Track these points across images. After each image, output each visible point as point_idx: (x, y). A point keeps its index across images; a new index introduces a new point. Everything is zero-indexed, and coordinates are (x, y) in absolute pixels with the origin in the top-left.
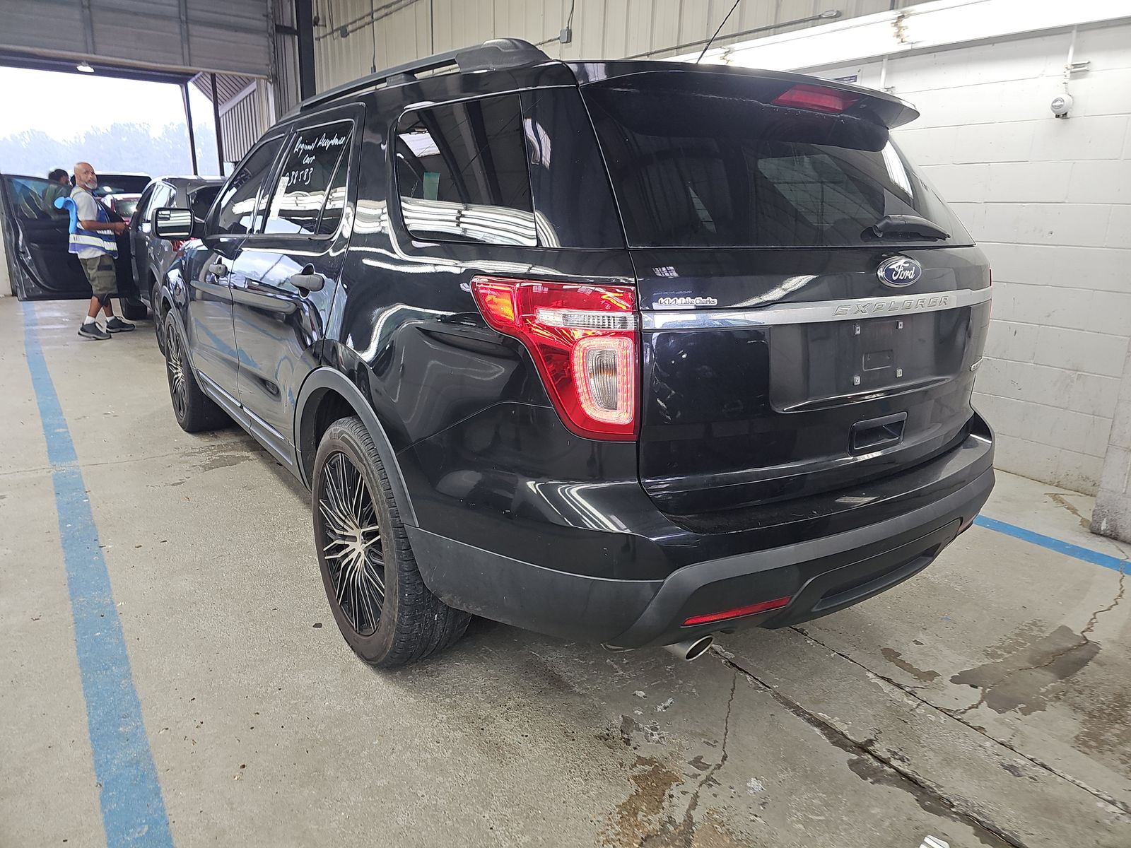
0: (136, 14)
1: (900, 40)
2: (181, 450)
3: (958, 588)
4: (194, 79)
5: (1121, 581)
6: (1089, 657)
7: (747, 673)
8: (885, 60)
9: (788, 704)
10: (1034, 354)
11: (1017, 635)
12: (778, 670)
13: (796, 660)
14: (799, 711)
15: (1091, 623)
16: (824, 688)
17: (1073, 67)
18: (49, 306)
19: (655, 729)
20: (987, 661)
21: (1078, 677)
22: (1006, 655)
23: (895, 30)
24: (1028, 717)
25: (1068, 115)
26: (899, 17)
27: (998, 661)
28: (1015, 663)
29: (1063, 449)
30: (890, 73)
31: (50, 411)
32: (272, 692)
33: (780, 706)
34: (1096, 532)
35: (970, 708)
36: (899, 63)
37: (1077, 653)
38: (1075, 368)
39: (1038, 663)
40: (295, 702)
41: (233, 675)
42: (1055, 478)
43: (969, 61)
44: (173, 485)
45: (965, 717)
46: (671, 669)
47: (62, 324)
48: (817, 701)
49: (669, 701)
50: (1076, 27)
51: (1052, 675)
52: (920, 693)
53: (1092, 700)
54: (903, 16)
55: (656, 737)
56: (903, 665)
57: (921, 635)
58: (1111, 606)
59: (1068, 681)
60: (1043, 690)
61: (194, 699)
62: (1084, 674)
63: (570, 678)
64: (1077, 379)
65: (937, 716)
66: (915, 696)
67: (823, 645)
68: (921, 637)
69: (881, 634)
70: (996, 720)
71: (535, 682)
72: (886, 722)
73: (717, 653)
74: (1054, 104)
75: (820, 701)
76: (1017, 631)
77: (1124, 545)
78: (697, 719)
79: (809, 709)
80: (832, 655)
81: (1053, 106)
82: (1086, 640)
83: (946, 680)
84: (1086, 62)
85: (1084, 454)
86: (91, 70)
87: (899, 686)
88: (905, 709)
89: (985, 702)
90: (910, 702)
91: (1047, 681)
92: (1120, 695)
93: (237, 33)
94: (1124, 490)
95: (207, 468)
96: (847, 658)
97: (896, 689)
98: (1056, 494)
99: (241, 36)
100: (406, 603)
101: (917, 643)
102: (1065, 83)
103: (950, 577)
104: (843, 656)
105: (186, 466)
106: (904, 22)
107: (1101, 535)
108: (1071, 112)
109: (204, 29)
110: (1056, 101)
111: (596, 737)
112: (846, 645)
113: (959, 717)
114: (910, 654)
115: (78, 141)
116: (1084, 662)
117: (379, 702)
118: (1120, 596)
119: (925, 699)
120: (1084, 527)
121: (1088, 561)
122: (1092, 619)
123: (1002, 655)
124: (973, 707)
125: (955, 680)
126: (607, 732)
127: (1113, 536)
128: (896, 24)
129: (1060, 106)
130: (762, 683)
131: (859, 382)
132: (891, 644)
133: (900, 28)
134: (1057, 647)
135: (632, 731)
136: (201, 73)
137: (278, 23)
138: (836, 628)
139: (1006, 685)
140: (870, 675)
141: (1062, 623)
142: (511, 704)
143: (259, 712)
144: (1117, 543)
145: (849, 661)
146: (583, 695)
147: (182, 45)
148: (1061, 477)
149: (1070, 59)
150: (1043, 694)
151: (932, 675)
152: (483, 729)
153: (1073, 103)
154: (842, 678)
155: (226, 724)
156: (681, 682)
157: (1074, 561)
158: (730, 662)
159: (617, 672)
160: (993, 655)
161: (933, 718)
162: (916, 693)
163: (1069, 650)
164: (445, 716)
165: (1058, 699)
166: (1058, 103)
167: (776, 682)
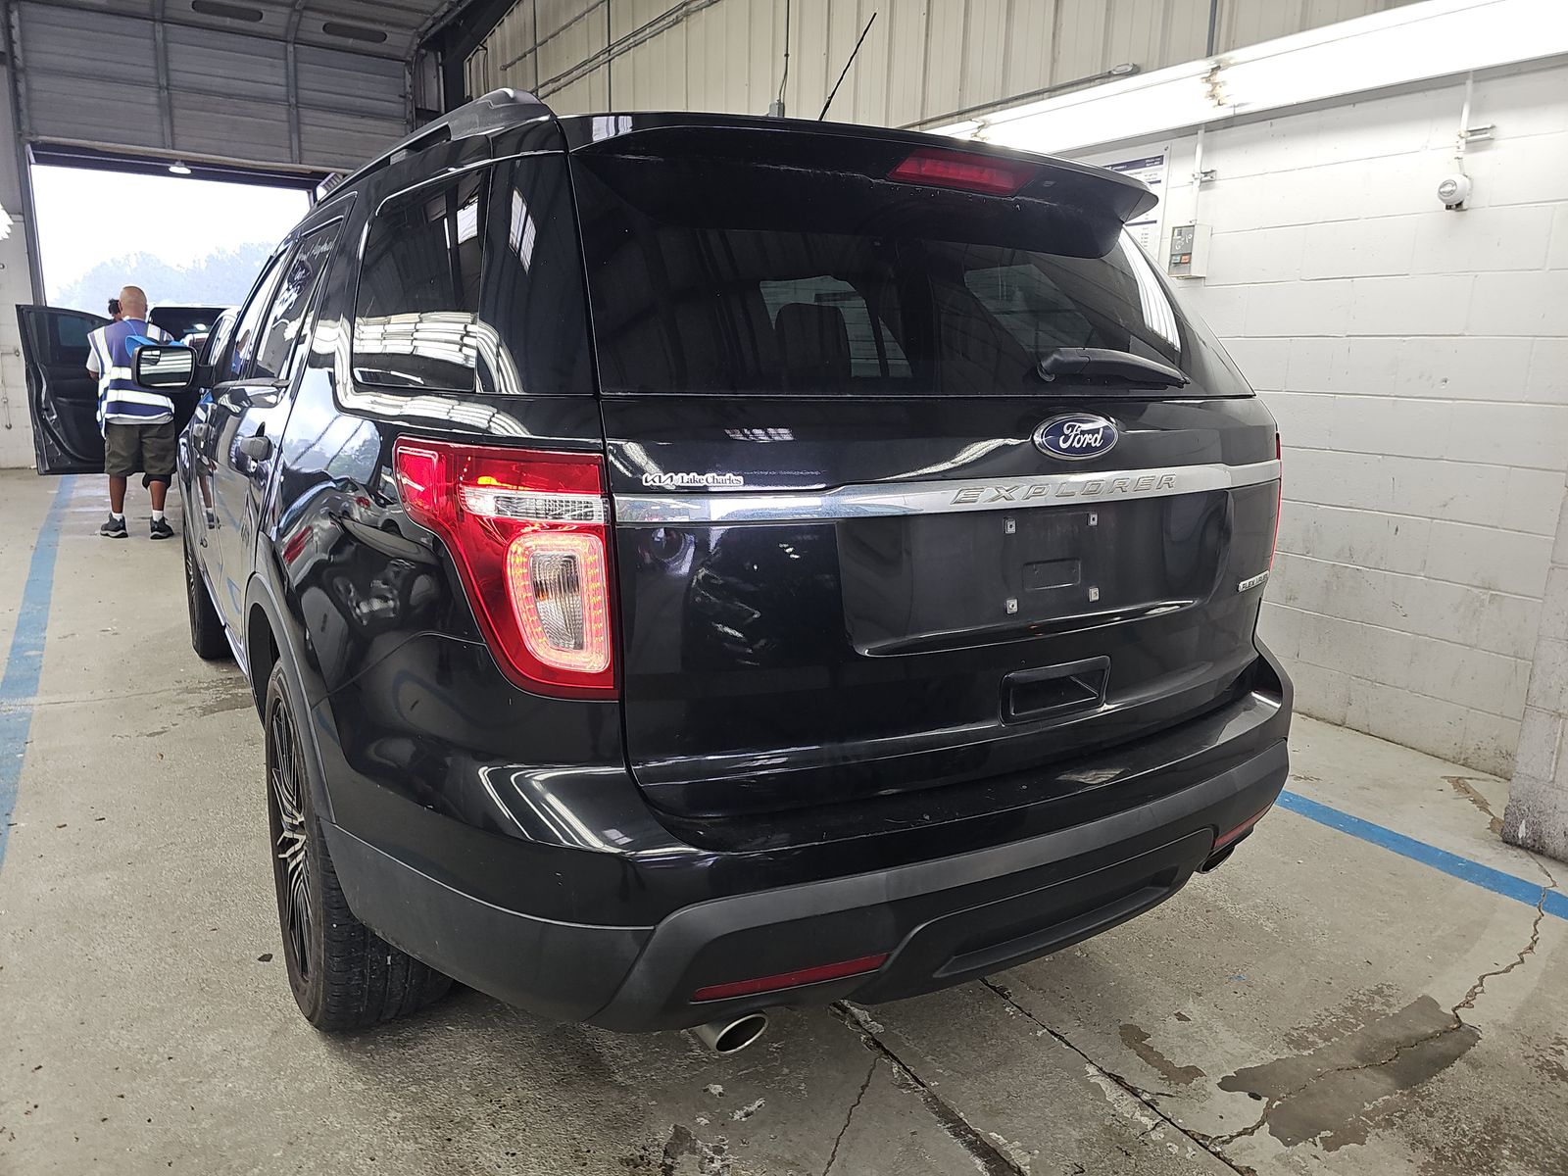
0: (230, 96)
1: (1216, 102)
2: (184, 685)
3: (1269, 927)
4: (323, 183)
5: (1536, 923)
6: (1457, 1053)
7: (895, 1058)
8: (1201, 132)
9: (947, 1115)
10: (1425, 561)
11: (1347, 1009)
12: (947, 1055)
13: (979, 1039)
14: (959, 1128)
15: (1473, 994)
16: (1011, 1089)
17: (1469, 134)
18: (96, 481)
19: (718, 1150)
20: (1286, 1053)
21: (1433, 1086)
22: (1321, 1044)
23: (1209, 87)
24: (1333, 1154)
25: (1465, 206)
26: (1213, 69)
27: (1306, 1053)
28: (1333, 1059)
29: (1472, 708)
30: (1208, 150)
31: (31, 624)
32: (158, 1062)
33: (932, 1118)
34: (1511, 841)
35: (1239, 1134)
36: (1221, 136)
37: (1439, 1044)
38: (1487, 586)
39: (1369, 1060)
40: (185, 1080)
41: (112, 1032)
42: (1461, 753)
43: (1320, 130)
44: (151, 735)
45: (1228, 1150)
46: (777, 1048)
47: (102, 505)
48: (992, 1112)
49: (758, 1103)
50: (1471, 76)
51: (1389, 1080)
52: (1163, 1104)
53: (1447, 1128)
54: (1218, 68)
55: (717, 1165)
56: (1150, 1056)
57: (1190, 1005)
58: (1512, 966)
59: (1413, 1093)
60: (1368, 1107)
61: (40, 1067)
62: (1443, 1081)
63: (615, 1057)
64: (1489, 602)
65: (1183, 1146)
66: (1154, 1109)
67: (1030, 1016)
68: (1191, 1008)
69: (1126, 1000)
70: (1278, 1158)
71: (558, 1063)
72: (1096, 1152)
73: (858, 1023)
74: (1442, 190)
75: (998, 1113)
76: (1349, 1003)
77: (1553, 863)
78: (791, 1137)
79: (976, 1124)
80: (1039, 1034)
81: (1440, 193)
82: (1460, 1021)
83: (1212, 1086)
84: (1489, 126)
85: (1503, 717)
86: (188, 171)
87: (1133, 1091)
88: (1133, 1132)
89: (1266, 1124)
90: (1145, 1120)
91: (1378, 1090)
92: (1496, 1122)
93: (363, 121)
94: (1551, 777)
95: (207, 710)
96: (1061, 1038)
97: (1128, 1096)
98: (1460, 778)
99: (370, 124)
100: (335, 938)
101: (1180, 1017)
102: (1458, 158)
103: (1261, 909)
104: (1056, 1035)
105: (180, 708)
106: (1220, 76)
107: (1519, 846)
108: (1469, 200)
109: (319, 114)
110: (1444, 185)
111: (621, 1161)
112: (1065, 1017)
113: (1219, 1149)
114: (1166, 1038)
115: (197, 265)
116: (1447, 1061)
117: (308, 1087)
118: (1531, 948)
119: (1169, 1116)
120: (1494, 831)
121: (1488, 888)
122: (1475, 987)
123: (1314, 1043)
124: (1245, 1132)
125: (1227, 1084)
126: (643, 1152)
127: (1536, 848)
128: (1208, 80)
129: (1451, 193)
130: (913, 1076)
131: (1015, 609)
132: (1138, 1019)
133: (1215, 85)
134: (1407, 1032)
135: (682, 1153)
136: (332, 175)
137: (419, 106)
138: (1057, 988)
139: (1311, 1095)
140: (1091, 1070)
141: (1425, 991)
142: (508, 1099)
143: (125, 1093)
144: (1542, 861)
145: (1064, 1045)
146: (626, 1088)
147: (290, 136)
148: (1469, 752)
149: (1465, 123)
150: (1366, 1114)
151: (1192, 1072)
152: (449, 1140)
153: (1472, 187)
154: (1046, 1073)
155: (71, 1110)
156: (786, 1071)
157: (1466, 888)
158: (873, 1039)
159: (692, 1051)
160: (1299, 1043)
161: (1175, 1149)
162: (1157, 1104)
163: (1426, 1039)
164: (399, 1115)
165: (1390, 1124)
166: (1448, 188)
167: (935, 1076)
